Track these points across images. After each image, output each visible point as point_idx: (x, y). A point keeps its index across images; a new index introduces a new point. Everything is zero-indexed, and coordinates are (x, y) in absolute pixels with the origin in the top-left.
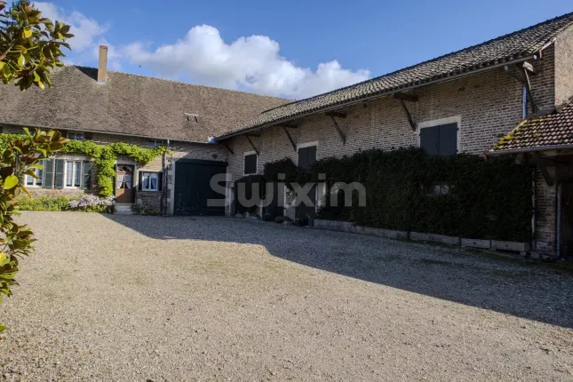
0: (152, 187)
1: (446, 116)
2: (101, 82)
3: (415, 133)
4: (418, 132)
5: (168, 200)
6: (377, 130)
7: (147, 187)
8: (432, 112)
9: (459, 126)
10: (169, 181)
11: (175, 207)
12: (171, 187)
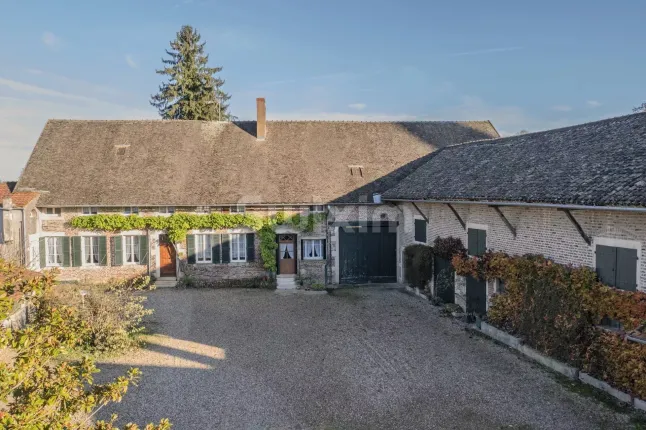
0: (316, 255)
1: (623, 236)
2: (261, 138)
3: (590, 248)
4: (593, 248)
5: (333, 268)
6: (549, 232)
7: (311, 255)
8: (609, 227)
9: (639, 254)
10: (333, 248)
11: (341, 276)
12: (335, 254)
